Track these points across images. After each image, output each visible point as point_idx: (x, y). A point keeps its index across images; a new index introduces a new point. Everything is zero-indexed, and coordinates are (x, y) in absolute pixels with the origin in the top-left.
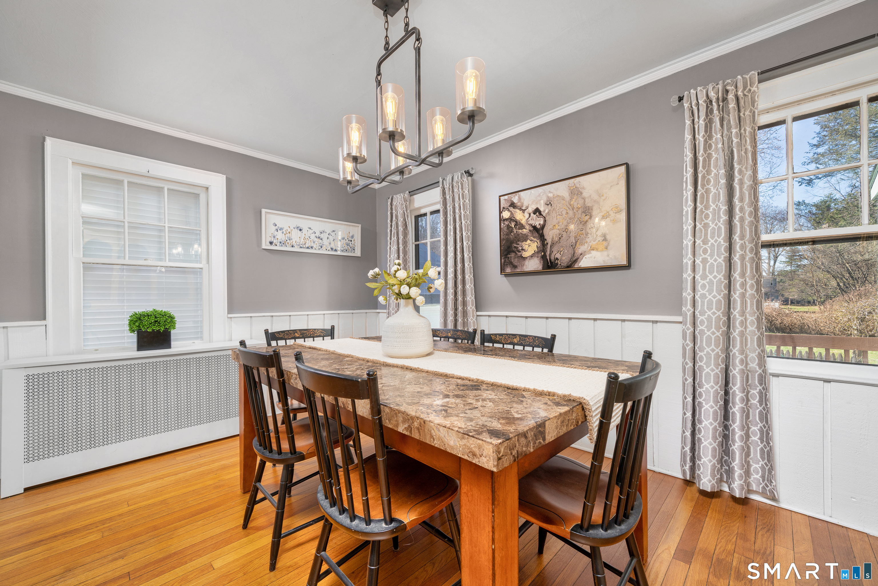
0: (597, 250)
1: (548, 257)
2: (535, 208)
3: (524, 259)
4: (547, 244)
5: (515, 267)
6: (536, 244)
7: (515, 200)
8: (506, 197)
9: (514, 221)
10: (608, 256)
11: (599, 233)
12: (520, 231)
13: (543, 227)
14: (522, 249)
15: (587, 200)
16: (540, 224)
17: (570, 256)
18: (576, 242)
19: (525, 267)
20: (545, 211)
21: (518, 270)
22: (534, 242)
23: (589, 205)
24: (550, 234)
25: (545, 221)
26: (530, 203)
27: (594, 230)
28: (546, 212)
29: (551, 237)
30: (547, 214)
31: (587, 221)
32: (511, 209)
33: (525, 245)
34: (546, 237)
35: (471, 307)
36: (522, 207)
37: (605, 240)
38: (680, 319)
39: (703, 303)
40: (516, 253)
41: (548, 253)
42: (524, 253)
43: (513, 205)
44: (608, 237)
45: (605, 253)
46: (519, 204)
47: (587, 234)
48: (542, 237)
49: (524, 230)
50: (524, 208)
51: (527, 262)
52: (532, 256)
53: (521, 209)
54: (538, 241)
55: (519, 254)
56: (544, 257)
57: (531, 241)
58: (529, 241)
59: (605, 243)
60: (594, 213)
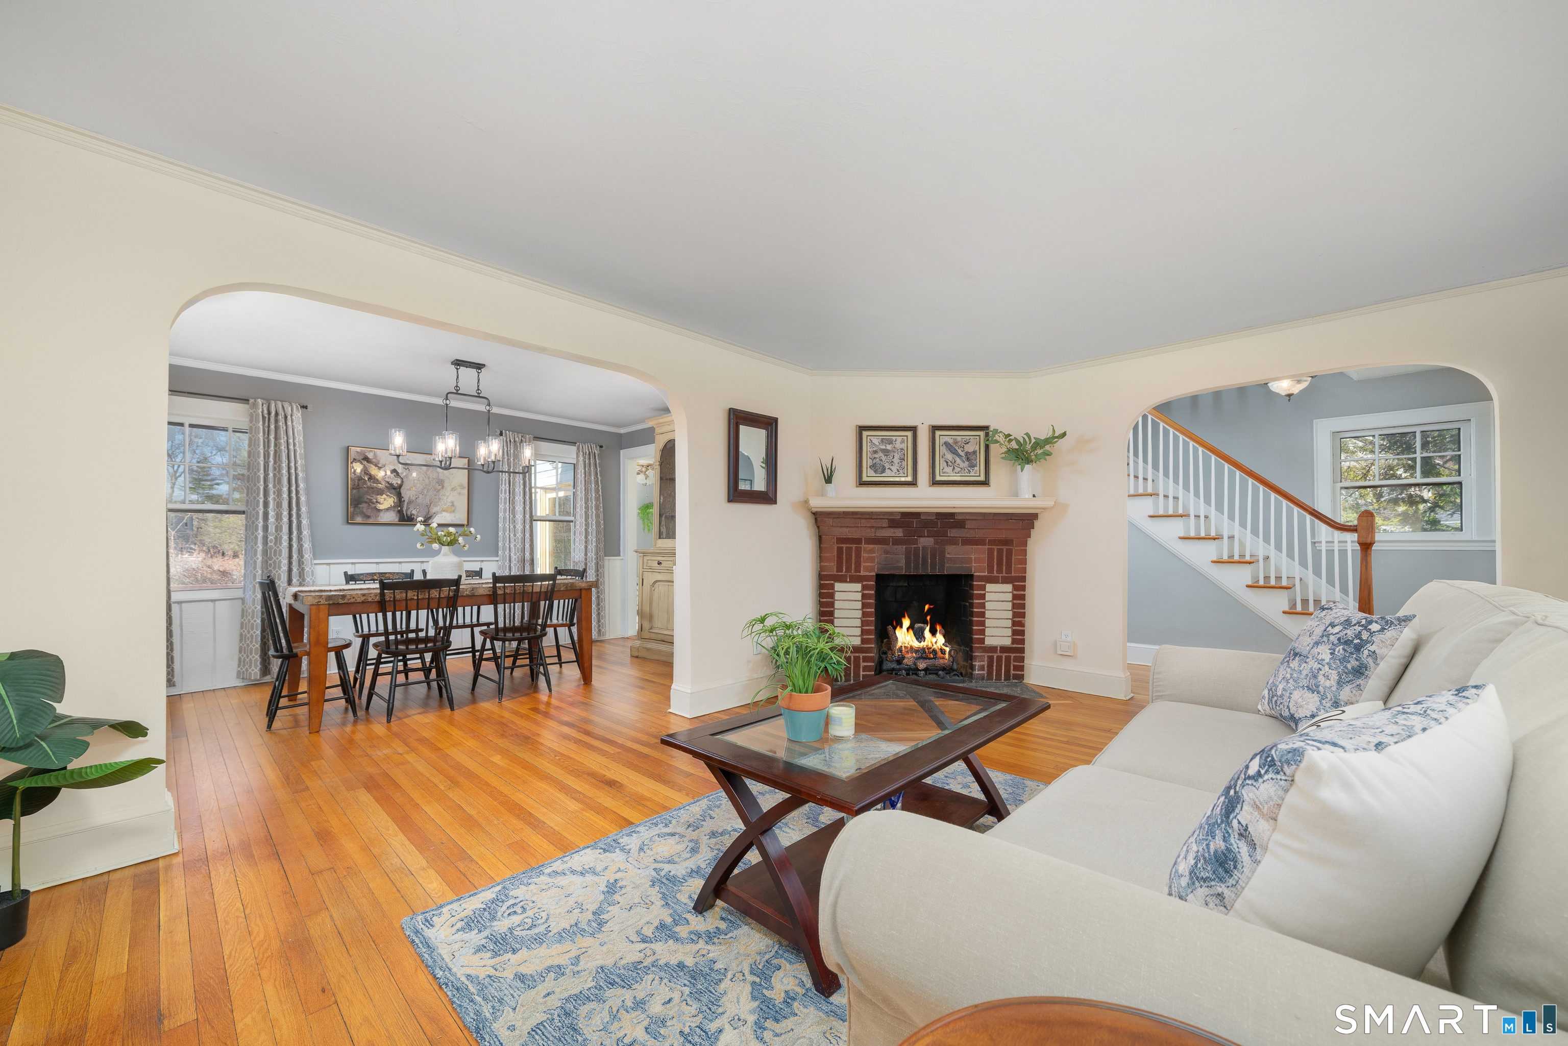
0: (447, 511)
1: (405, 512)
2: (393, 468)
3: (379, 510)
4: (404, 501)
5: (369, 517)
6: (392, 500)
7: (370, 456)
8: (359, 449)
9: (367, 474)
10: (455, 517)
11: (449, 500)
12: (375, 485)
13: (400, 486)
14: (377, 502)
15: (440, 474)
16: (397, 483)
17: (425, 514)
18: (431, 504)
19: (379, 518)
20: (402, 473)
21: (371, 521)
22: (391, 497)
23: (441, 478)
24: (407, 494)
25: (403, 482)
26: (387, 463)
27: (445, 498)
28: (404, 474)
29: (408, 496)
30: (404, 476)
31: (440, 490)
32: (365, 463)
33: (381, 498)
34: (402, 495)
35: (307, 556)
36: (378, 464)
37: (453, 505)
38: (497, 559)
39: (515, 549)
40: (369, 505)
41: (404, 509)
42: (379, 505)
43: (366, 459)
44: (455, 504)
45: (453, 515)
46: (374, 460)
47: (440, 499)
48: (399, 496)
49: (380, 485)
50: (380, 465)
51: (382, 514)
52: (388, 509)
53: (376, 465)
54: (395, 497)
55: (373, 505)
56: (400, 512)
57: (387, 496)
58: (384, 496)
59: (453, 508)
60: (446, 485)
